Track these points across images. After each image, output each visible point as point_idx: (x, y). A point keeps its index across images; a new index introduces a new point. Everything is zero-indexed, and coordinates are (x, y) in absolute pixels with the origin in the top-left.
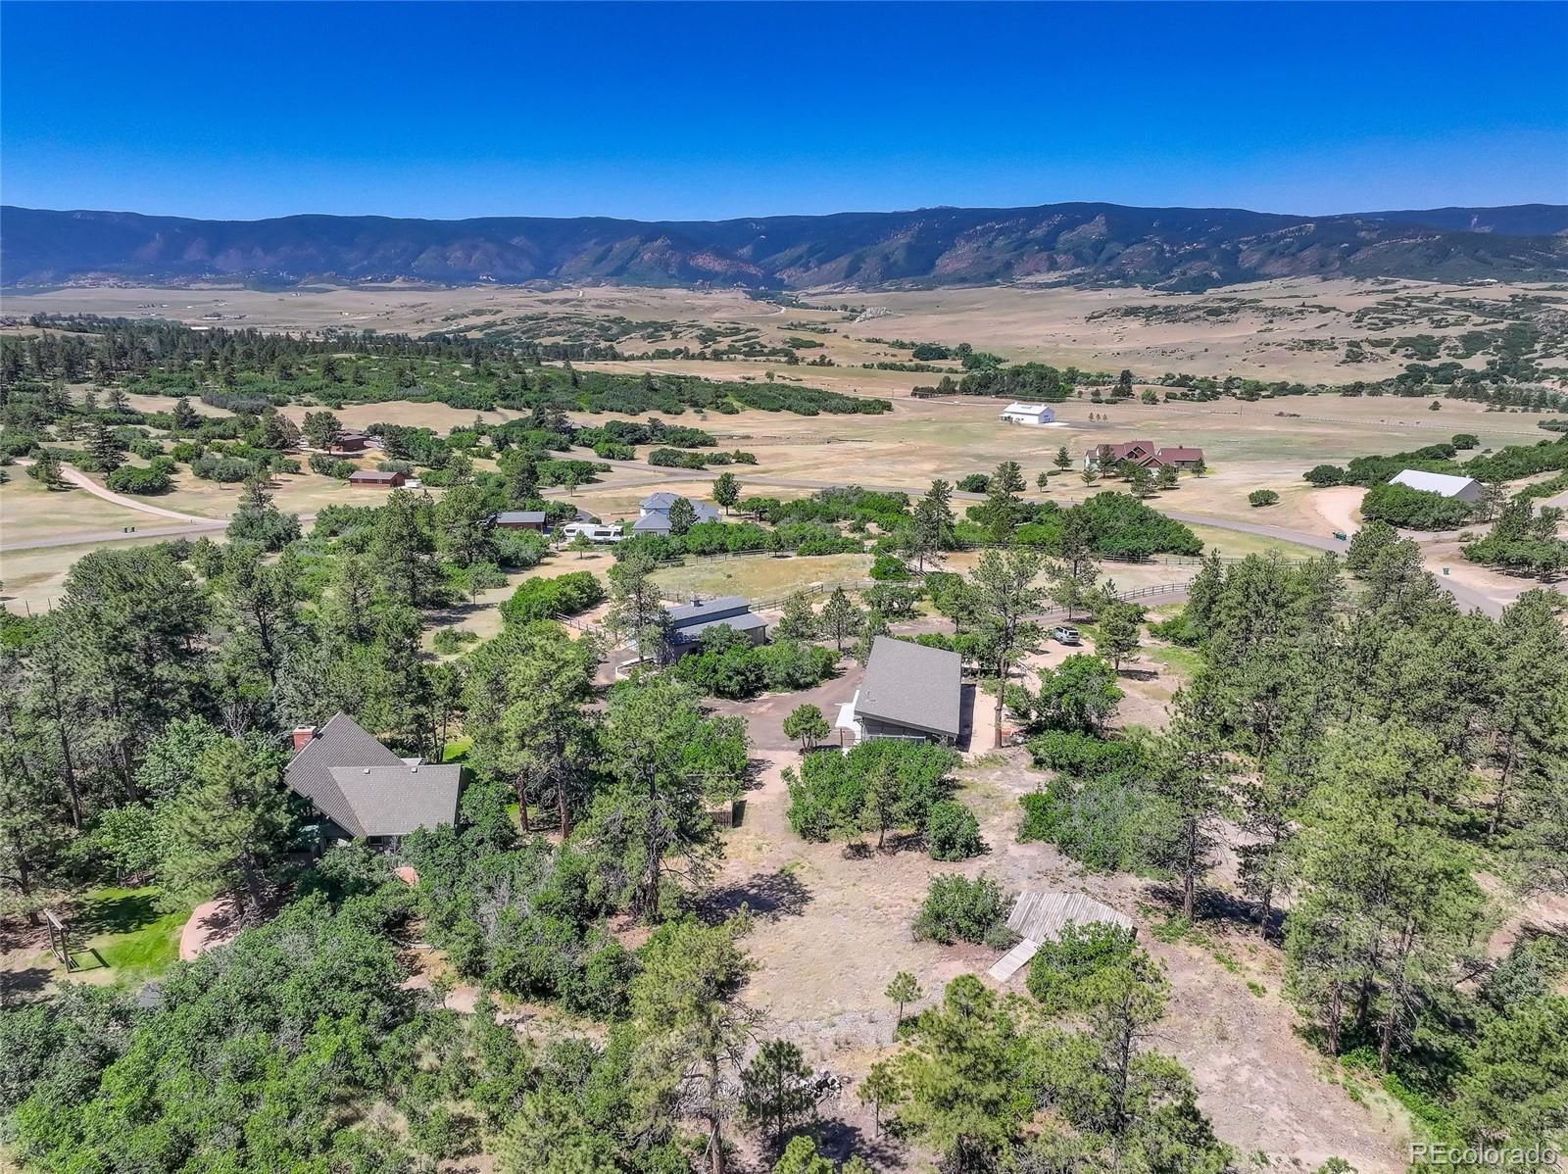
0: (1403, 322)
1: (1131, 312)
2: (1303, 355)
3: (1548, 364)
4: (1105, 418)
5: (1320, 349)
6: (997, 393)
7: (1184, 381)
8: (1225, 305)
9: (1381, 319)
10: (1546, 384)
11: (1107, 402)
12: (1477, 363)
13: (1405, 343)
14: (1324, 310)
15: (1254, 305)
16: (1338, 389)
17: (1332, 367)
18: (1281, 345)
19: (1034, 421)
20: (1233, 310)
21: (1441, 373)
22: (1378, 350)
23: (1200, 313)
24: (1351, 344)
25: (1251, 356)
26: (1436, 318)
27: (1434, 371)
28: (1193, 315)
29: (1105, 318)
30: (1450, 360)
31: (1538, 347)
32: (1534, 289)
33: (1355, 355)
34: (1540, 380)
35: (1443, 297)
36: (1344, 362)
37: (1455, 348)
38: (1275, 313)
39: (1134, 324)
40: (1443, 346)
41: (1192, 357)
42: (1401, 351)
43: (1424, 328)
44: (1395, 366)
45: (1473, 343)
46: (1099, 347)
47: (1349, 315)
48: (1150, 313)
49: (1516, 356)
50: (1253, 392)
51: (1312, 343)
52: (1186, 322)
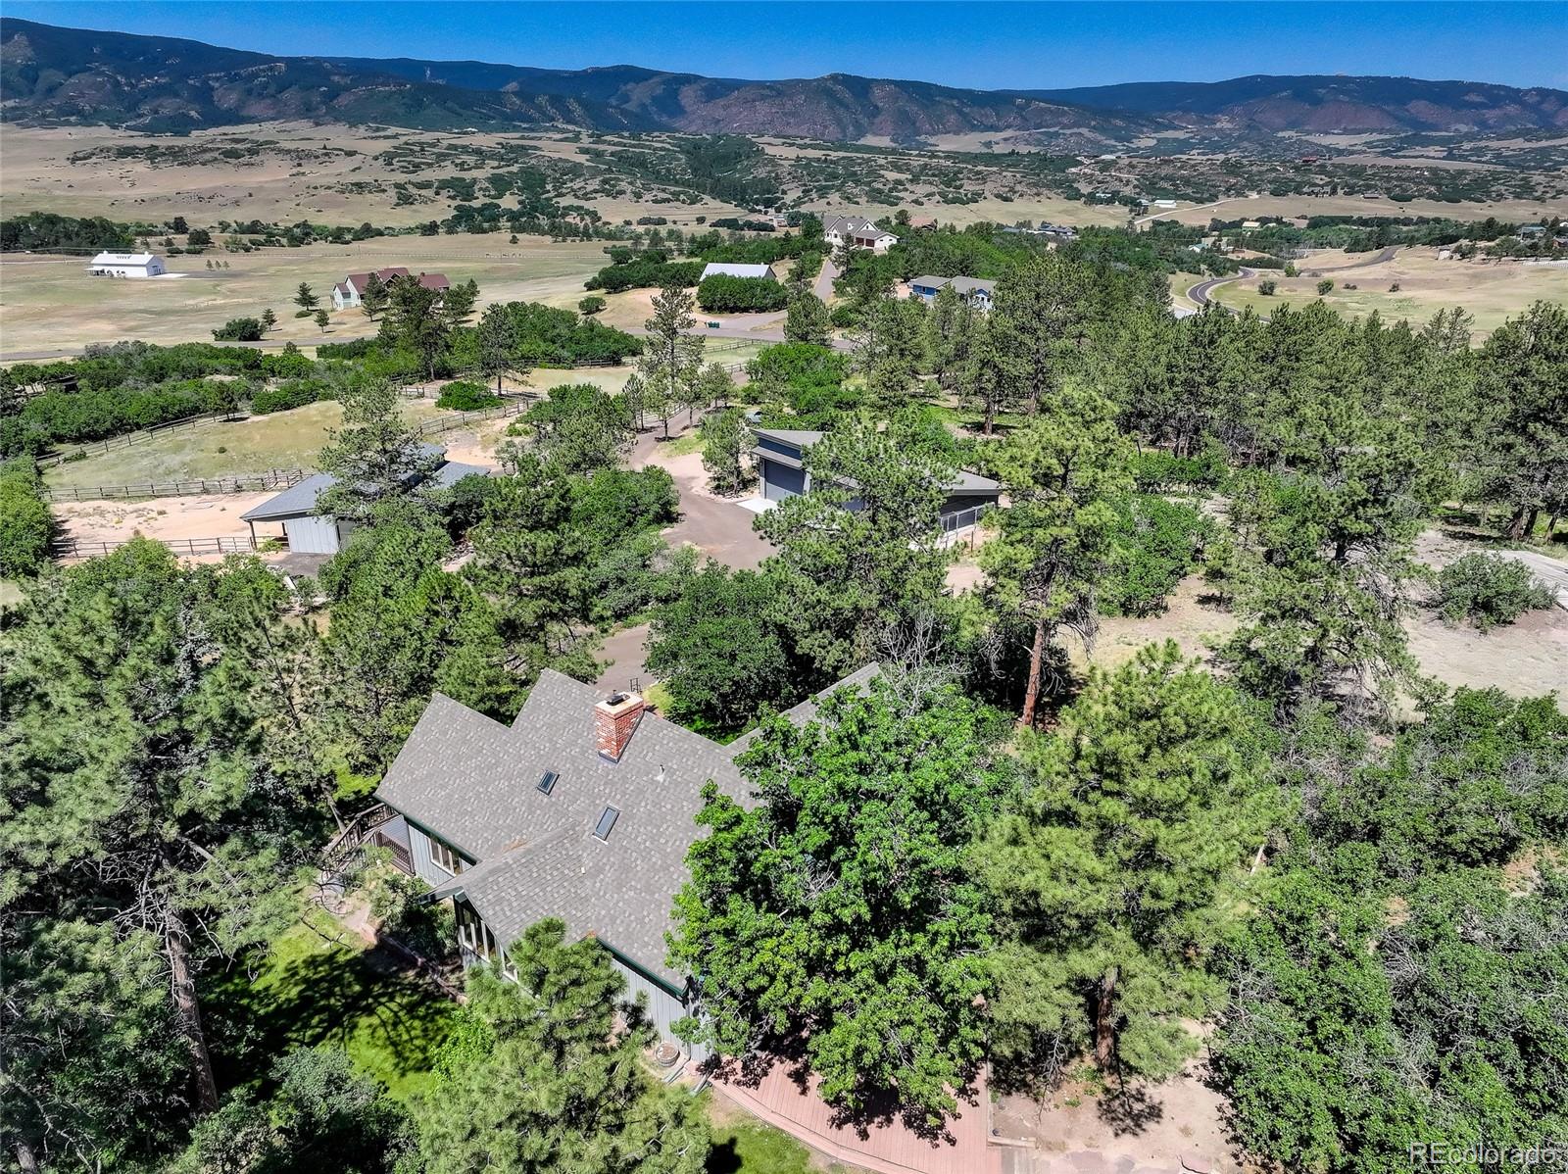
0: (430, 165)
1: (125, 152)
2: (355, 197)
3: (564, 202)
4: (226, 265)
5: (370, 192)
6: (34, 248)
7: (254, 228)
8: (239, 146)
9: (409, 162)
10: (569, 219)
11: (189, 252)
12: (510, 202)
13: (444, 185)
14: (350, 154)
15: (270, 145)
16: (410, 231)
17: (388, 209)
18: (329, 188)
19: (142, 273)
20: (252, 152)
21: (487, 213)
22: (423, 192)
23: (216, 154)
24: (397, 186)
25: (302, 200)
26: (458, 161)
27: (481, 211)
28: (208, 156)
29: (94, 159)
30: (488, 201)
31: (549, 187)
32: (513, 138)
33: (405, 200)
34: (563, 216)
35: (445, 143)
36: (398, 205)
37: (486, 189)
38: (300, 157)
39: (141, 167)
40: (476, 188)
41: (237, 203)
42: (444, 193)
43: (449, 172)
44: (443, 209)
45: (500, 184)
46: (109, 193)
47: (376, 158)
48: (152, 154)
49: (537, 195)
50: (338, 236)
51: (360, 187)
52: (204, 164)
